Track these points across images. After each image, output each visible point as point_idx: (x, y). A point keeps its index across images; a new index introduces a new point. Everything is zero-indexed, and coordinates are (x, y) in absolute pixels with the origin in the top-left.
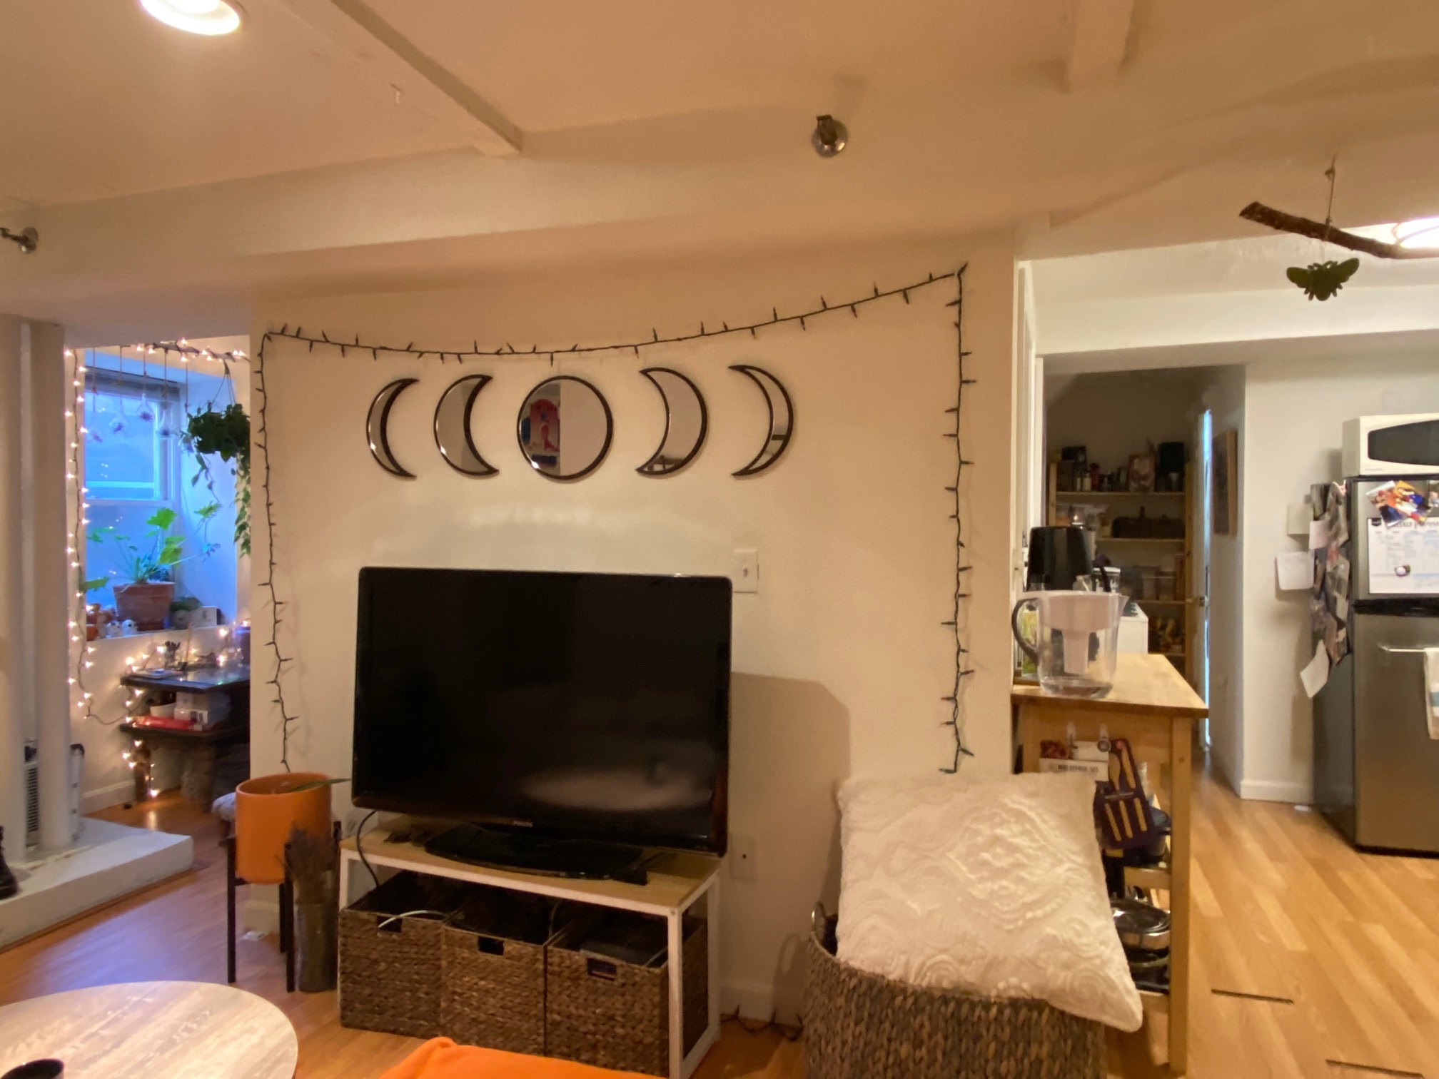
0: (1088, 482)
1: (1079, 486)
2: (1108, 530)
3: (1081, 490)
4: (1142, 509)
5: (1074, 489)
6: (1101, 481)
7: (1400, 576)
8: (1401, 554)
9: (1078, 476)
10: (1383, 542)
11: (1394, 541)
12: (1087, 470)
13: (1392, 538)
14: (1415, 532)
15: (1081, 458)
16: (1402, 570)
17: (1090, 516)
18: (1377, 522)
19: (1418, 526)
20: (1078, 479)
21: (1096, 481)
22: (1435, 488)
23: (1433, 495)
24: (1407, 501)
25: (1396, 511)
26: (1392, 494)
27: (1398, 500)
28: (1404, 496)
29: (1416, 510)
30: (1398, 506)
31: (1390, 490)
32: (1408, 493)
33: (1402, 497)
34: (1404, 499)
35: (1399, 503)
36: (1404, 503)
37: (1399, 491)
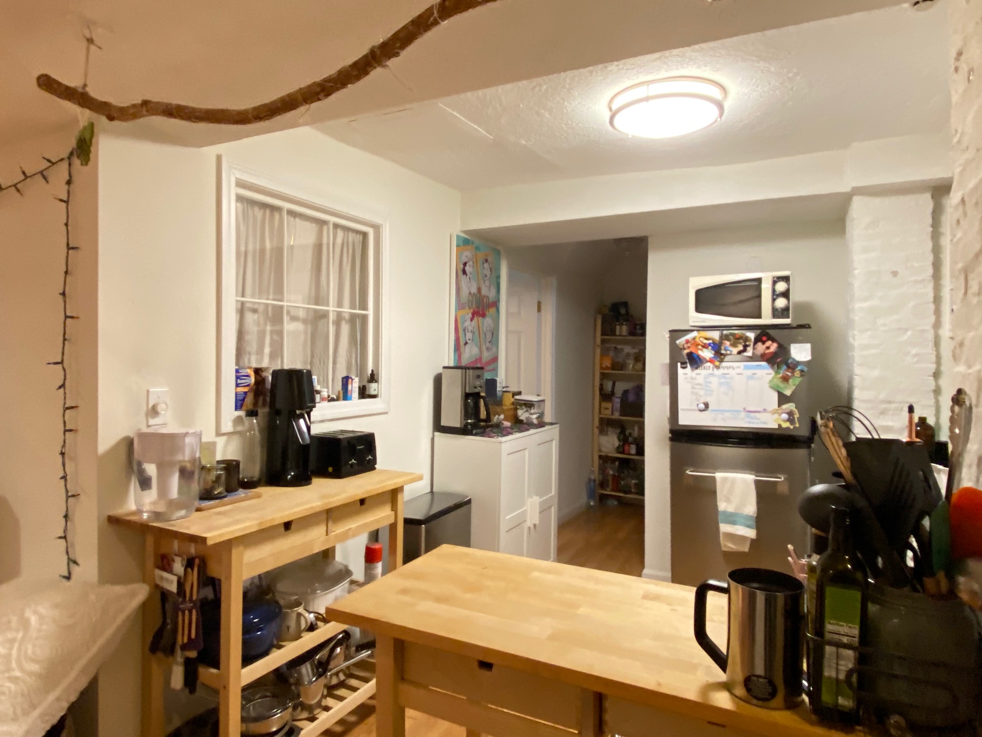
0: (625, 329)
1: (618, 333)
2: (640, 365)
3: (621, 335)
5: (615, 335)
6: (635, 328)
7: (701, 411)
8: (702, 392)
9: (618, 325)
10: (689, 382)
11: (696, 382)
12: (626, 320)
13: (695, 379)
14: (712, 375)
15: (623, 311)
16: (702, 406)
17: (628, 355)
18: (685, 366)
19: (715, 369)
20: (618, 327)
21: (632, 328)
22: (728, 337)
23: (726, 344)
24: (707, 348)
25: (698, 356)
26: (695, 342)
27: (700, 347)
28: (705, 344)
29: (713, 356)
30: (700, 353)
31: (694, 339)
32: (707, 342)
33: (703, 344)
34: (705, 346)
35: (701, 350)
36: (705, 350)
37: (701, 339)
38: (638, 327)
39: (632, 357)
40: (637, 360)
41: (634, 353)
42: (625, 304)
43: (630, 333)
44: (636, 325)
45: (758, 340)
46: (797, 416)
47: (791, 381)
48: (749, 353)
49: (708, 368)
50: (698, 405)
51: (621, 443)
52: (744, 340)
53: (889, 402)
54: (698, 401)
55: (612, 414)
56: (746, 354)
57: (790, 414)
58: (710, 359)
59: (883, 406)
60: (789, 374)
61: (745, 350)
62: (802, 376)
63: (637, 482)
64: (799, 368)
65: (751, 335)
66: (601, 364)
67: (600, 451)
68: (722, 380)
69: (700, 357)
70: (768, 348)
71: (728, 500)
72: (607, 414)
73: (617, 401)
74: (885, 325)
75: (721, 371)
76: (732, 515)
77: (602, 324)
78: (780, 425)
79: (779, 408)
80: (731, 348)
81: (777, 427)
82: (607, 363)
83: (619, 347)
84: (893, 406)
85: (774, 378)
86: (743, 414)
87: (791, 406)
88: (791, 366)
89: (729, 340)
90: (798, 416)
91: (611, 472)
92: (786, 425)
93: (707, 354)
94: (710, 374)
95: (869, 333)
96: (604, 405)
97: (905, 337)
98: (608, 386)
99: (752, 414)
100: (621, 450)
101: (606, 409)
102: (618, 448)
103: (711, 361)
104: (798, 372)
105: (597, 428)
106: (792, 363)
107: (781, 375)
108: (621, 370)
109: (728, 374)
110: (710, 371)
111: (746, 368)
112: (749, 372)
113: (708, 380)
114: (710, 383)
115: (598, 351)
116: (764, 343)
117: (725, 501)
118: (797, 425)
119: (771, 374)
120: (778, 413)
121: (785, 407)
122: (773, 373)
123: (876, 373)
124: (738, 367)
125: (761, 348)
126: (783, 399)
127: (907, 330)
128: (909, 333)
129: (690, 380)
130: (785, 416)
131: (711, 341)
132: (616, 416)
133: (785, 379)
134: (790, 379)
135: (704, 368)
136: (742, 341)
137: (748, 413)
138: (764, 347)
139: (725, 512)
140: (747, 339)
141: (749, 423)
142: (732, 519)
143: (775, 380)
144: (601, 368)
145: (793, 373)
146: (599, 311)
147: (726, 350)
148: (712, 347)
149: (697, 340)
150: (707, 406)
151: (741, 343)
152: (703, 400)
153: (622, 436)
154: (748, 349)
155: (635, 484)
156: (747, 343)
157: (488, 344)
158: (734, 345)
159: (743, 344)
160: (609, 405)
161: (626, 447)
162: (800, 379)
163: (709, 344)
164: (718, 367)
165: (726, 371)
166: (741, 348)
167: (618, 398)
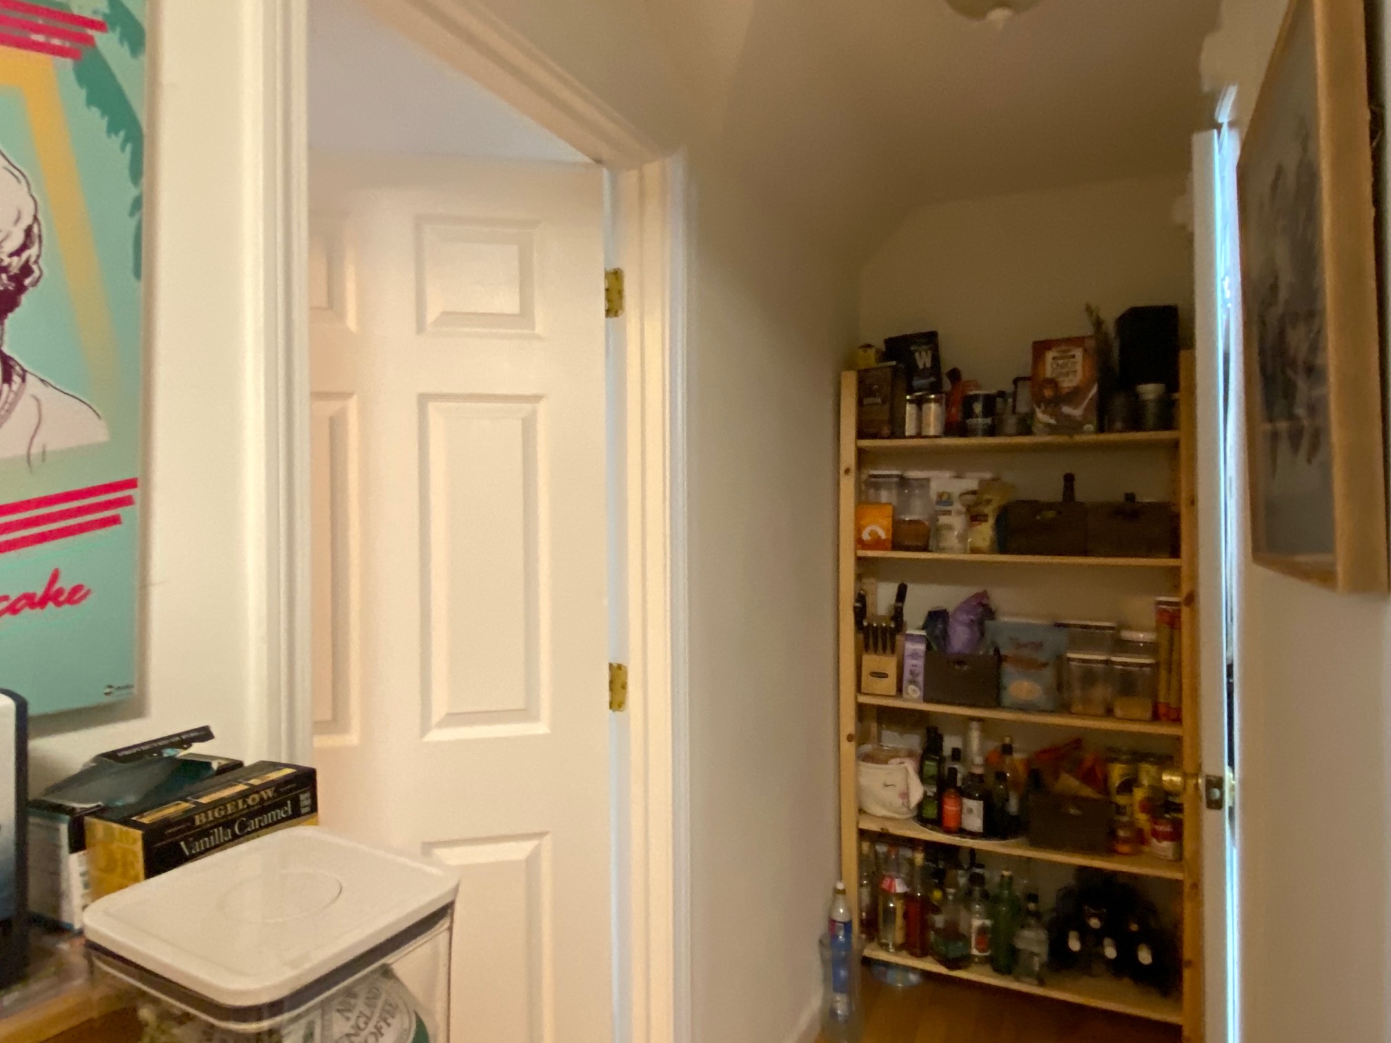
0: (933, 411)
1: (910, 429)
2: (985, 533)
3: (919, 435)
5: (899, 434)
6: (969, 413)
9: (910, 401)
17: (944, 500)
20: (910, 409)
21: (956, 412)
38: (978, 408)
39: (957, 506)
40: (975, 518)
41: (962, 494)
42: (930, 338)
43: (952, 428)
44: (968, 402)
51: (932, 790)
55: (900, 690)
63: (988, 923)
66: (859, 530)
67: (861, 811)
72: (882, 693)
73: (914, 649)
77: (860, 403)
82: (879, 528)
83: (913, 474)
91: (900, 887)
96: (872, 661)
98: (883, 596)
100: (931, 812)
101: (883, 675)
102: (920, 806)
105: (850, 738)
108: (925, 549)
115: (848, 485)
132: (913, 699)
144: (860, 543)
146: (849, 365)
153: (931, 767)
155: (982, 930)
160: (888, 664)
161: (950, 807)
167: (912, 638)
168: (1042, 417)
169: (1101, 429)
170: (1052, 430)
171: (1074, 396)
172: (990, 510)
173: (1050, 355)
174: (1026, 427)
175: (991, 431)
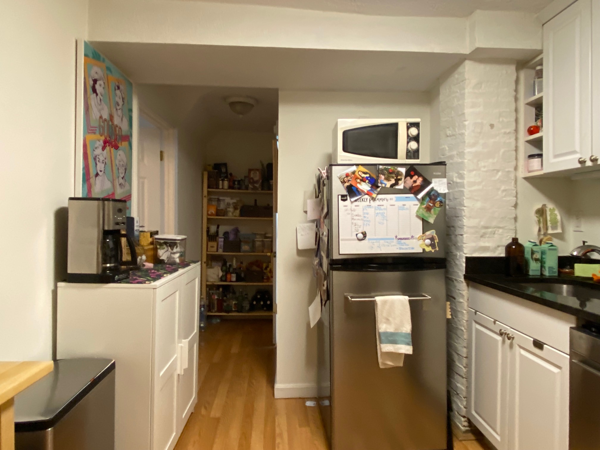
0: (226, 183)
1: (221, 187)
2: (238, 212)
3: (223, 188)
4: (256, 200)
5: (217, 188)
6: (234, 184)
7: (360, 240)
8: (360, 223)
9: (220, 180)
10: (349, 214)
11: (355, 213)
12: (226, 177)
13: (354, 210)
14: (369, 206)
15: (223, 170)
16: (361, 236)
17: (228, 204)
18: (345, 198)
19: (372, 201)
20: (221, 182)
21: (231, 183)
22: (383, 172)
23: (381, 178)
24: (365, 182)
25: (357, 189)
26: (355, 176)
27: (358, 181)
28: (363, 177)
29: (370, 189)
30: (359, 185)
31: (354, 173)
32: (365, 176)
33: (361, 178)
34: (363, 180)
35: (359, 183)
36: (363, 183)
37: (359, 173)
38: (236, 183)
39: (232, 206)
40: (235, 208)
41: (233, 203)
42: (225, 165)
43: (230, 187)
44: (234, 181)
45: (408, 174)
46: (436, 241)
47: (432, 210)
48: (401, 186)
49: (366, 200)
50: (357, 235)
51: (224, 274)
52: (395, 175)
53: (487, 228)
54: (357, 231)
55: (217, 251)
56: (397, 187)
57: (432, 239)
58: (368, 191)
59: (483, 231)
60: (431, 205)
61: (396, 183)
62: (441, 206)
63: (236, 302)
64: (439, 199)
65: (403, 170)
66: (208, 211)
67: (207, 281)
68: (378, 211)
69: (359, 189)
70: (415, 182)
71: (388, 321)
72: (213, 251)
73: (221, 240)
74: (484, 167)
75: (377, 203)
76: (392, 334)
77: (208, 180)
78: (424, 250)
79: (424, 235)
80: (385, 182)
81: (421, 251)
82: (213, 211)
83: (221, 198)
84: (490, 230)
85: (419, 208)
86: (395, 241)
87: (431, 233)
88: (433, 197)
89: (384, 175)
90: (438, 241)
91: (216, 297)
92: (428, 249)
93: (365, 187)
94: (368, 206)
95: (474, 172)
96: (211, 244)
97: (497, 177)
98: (213, 229)
99: (403, 241)
100: (224, 279)
101: (212, 247)
102: (222, 277)
103: (368, 194)
104: (438, 203)
105: (205, 263)
106: (434, 195)
107: (425, 205)
108: (224, 216)
109: (383, 205)
110: (368, 203)
111: (398, 200)
112: (401, 203)
113: (365, 211)
114: (367, 214)
115: (205, 200)
116: (411, 177)
117: (385, 323)
118: (437, 249)
119: (417, 205)
120: (423, 239)
121: (428, 233)
122: (419, 205)
123: (479, 205)
124: (391, 199)
125: (410, 182)
126: (426, 226)
127: (498, 171)
128: (500, 173)
129: (350, 212)
130: (428, 242)
131: (368, 175)
132: (221, 252)
133: (428, 209)
134: (432, 209)
135: (362, 200)
136: (394, 175)
137: (399, 240)
138: (412, 180)
139: (386, 333)
140: (399, 174)
141: (400, 249)
142: (392, 338)
143: (421, 210)
144: (208, 214)
145: (434, 204)
146: (205, 169)
147: (381, 183)
148: (369, 180)
149: (356, 173)
150: (364, 234)
151: (393, 178)
152: (361, 230)
153: (224, 268)
154: (400, 182)
155: (235, 304)
156: (399, 177)
157: (121, 181)
158: (388, 179)
159: (395, 178)
160: (214, 244)
161: (228, 276)
162: (439, 209)
163: (367, 178)
164: (374, 199)
165: (381, 203)
166: (393, 181)
167: (221, 238)
168: (250, 186)
169: (262, 190)
170: (252, 189)
171: (256, 182)
172: (239, 207)
173: (252, 172)
174: (247, 188)
175: (239, 189)
